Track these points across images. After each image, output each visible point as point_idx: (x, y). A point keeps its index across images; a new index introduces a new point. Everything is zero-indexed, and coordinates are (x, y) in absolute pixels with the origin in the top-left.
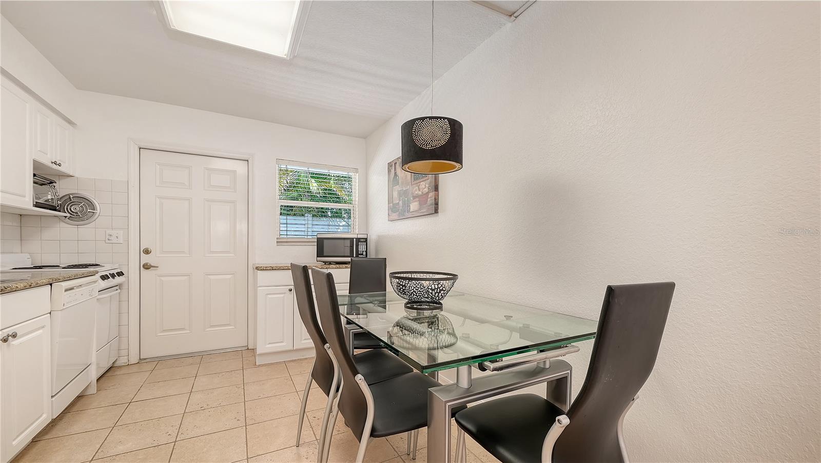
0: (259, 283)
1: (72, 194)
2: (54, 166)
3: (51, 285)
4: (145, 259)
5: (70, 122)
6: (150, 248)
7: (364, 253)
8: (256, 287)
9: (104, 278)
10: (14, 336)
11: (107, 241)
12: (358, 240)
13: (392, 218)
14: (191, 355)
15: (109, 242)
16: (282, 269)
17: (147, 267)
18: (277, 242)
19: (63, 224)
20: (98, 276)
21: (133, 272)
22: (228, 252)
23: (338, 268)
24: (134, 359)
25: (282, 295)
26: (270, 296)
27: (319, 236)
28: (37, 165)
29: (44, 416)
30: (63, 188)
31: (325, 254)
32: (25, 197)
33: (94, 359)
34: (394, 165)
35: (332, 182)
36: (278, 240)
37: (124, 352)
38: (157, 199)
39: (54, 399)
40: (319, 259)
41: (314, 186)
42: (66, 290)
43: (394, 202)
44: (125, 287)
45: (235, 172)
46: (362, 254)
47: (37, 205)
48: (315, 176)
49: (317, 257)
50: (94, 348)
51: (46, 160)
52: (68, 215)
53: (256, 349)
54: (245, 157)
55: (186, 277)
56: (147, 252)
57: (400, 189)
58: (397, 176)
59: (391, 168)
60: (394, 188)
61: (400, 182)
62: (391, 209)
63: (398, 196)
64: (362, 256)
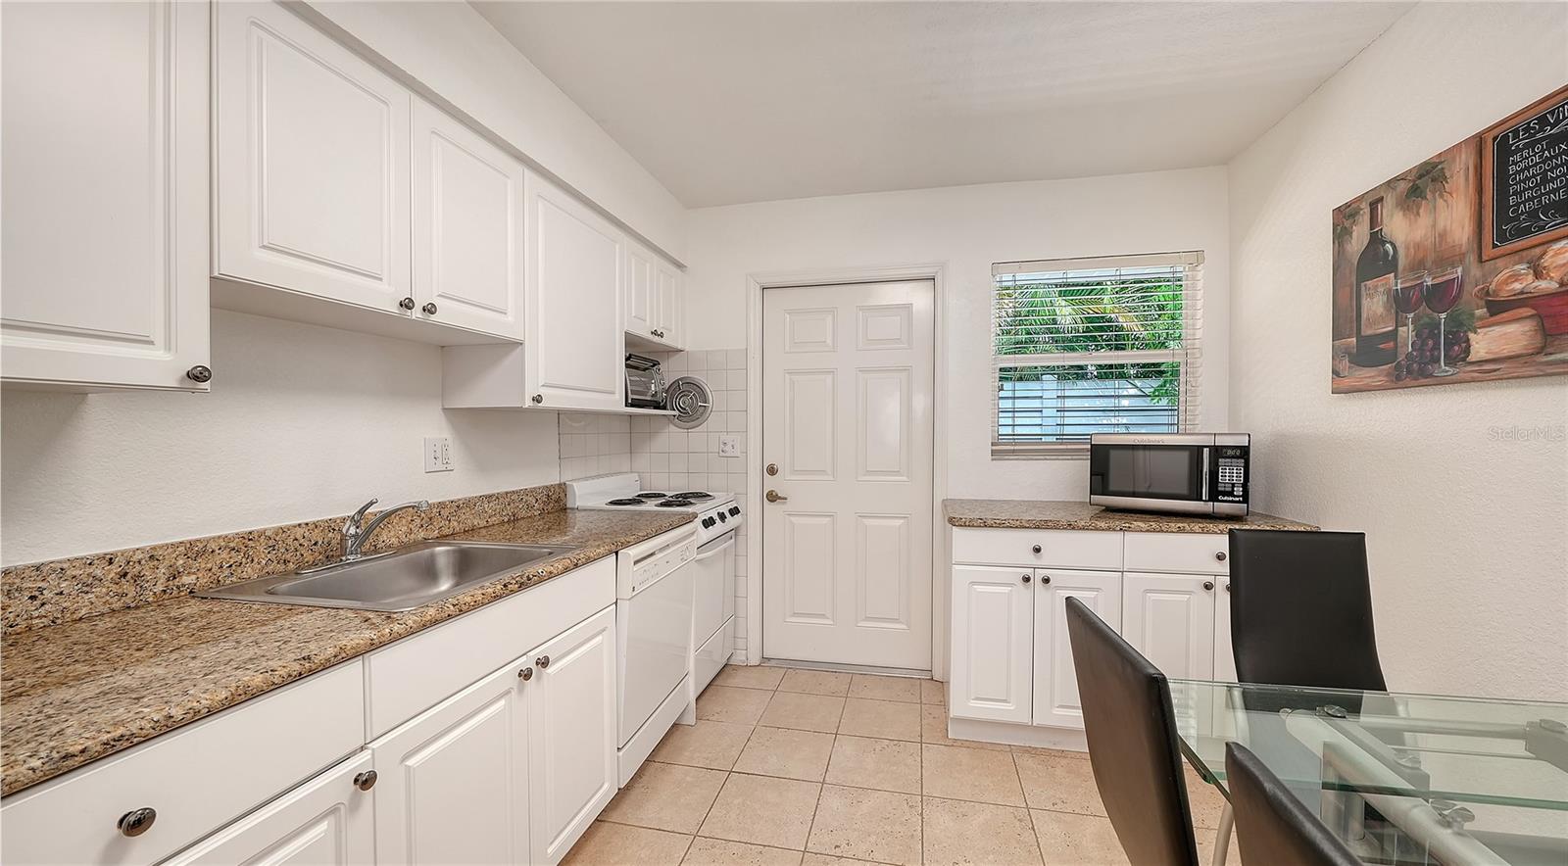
0: (956, 556)
1: (681, 379)
2: (656, 339)
3: (617, 553)
4: (771, 484)
5: (680, 266)
6: (778, 465)
7: (1238, 491)
8: (948, 563)
9: (708, 523)
10: (544, 663)
11: (722, 454)
12: (1217, 452)
13: (1347, 382)
14: (834, 668)
15: (724, 454)
16: (1008, 527)
17: (773, 497)
18: (993, 452)
19: (672, 428)
20: (698, 522)
21: (752, 505)
22: (897, 473)
23: (1154, 531)
24: (755, 660)
25: (1006, 589)
26: (979, 588)
27: (1098, 440)
28: (631, 341)
29: (606, 786)
30: (670, 372)
31: (1112, 487)
32: (613, 393)
33: (691, 666)
34: (1367, 210)
35: (1106, 298)
36: (994, 448)
37: (741, 643)
38: (787, 375)
39: (621, 753)
40: (1097, 498)
41: (1066, 314)
42: (636, 563)
43: (1367, 331)
44: (742, 532)
45: (908, 307)
46: (1231, 494)
47: (635, 404)
48: (1067, 290)
49: (1091, 494)
50: (692, 647)
51: (643, 332)
52: (676, 413)
53: (948, 682)
54: (927, 272)
55: (828, 519)
56: (772, 471)
57: (1403, 286)
58: (1384, 243)
59: (1351, 220)
60: (1365, 285)
61: (1402, 262)
62: (1350, 354)
63: (1389, 310)
64: (1231, 499)
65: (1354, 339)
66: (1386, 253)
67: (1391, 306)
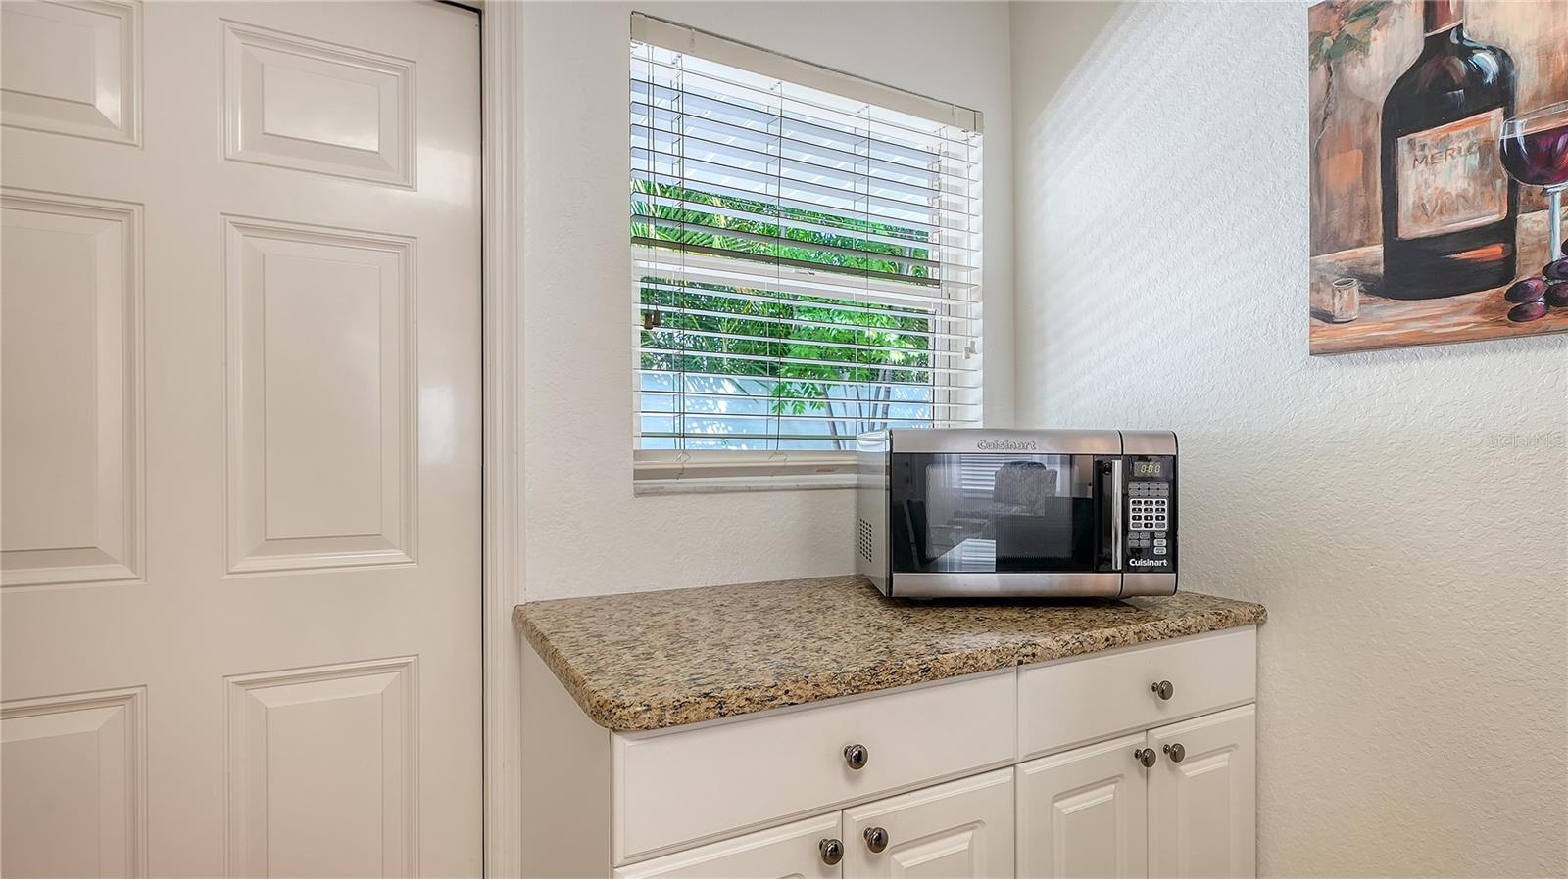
13: (1357, 333)
27: (902, 444)
36: (639, 465)
46: (1149, 553)
49: (889, 567)
57: (1533, 130)
58: (1466, 52)
59: (1367, 20)
60: (1412, 143)
61: (1527, 82)
62: (1363, 278)
63: (1490, 182)
64: (1149, 563)
65: (1378, 250)
66: (1478, 73)
67: (1495, 175)
